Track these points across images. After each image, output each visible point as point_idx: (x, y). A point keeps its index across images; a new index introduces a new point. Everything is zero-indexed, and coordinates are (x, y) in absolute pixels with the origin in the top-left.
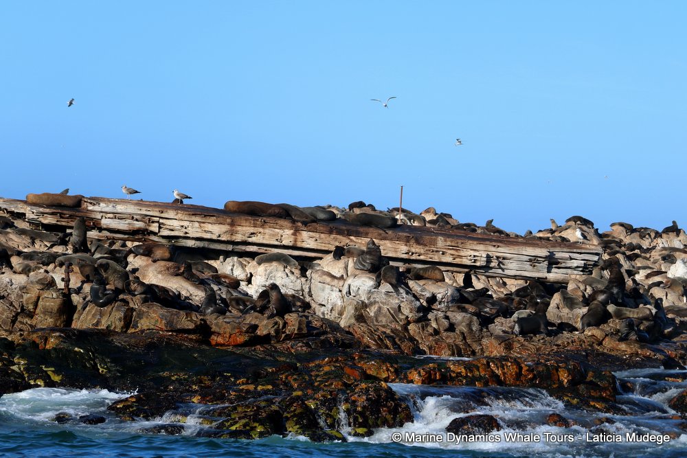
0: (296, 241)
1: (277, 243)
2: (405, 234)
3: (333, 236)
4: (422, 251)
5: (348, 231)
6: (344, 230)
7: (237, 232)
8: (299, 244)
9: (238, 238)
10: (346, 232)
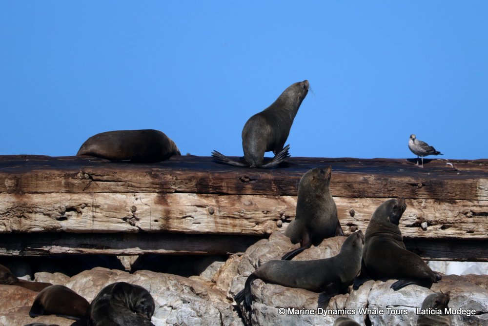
0: (167, 217)
1: (125, 227)
2: (407, 180)
3: (246, 199)
4: (450, 216)
5: (278, 182)
6: (269, 182)
7: (31, 209)
8: (176, 226)
9: (38, 222)
10: (274, 187)
